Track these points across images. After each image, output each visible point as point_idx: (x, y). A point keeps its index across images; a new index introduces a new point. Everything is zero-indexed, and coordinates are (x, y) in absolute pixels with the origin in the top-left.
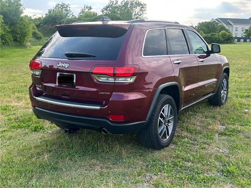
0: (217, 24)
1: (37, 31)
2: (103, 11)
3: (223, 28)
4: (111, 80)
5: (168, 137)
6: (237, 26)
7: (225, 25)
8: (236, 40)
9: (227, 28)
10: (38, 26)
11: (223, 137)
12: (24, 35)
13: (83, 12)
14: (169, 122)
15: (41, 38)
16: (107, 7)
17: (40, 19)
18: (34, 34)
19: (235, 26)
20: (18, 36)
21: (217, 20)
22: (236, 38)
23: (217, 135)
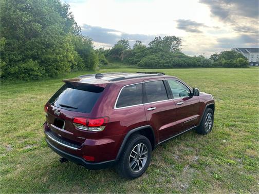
0: (236, 52)
1: (105, 59)
2: (150, 44)
3: (241, 56)
4: (86, 129)
5: (141, 169)
6: (253, 54)
7: (243, 53)
8: (252, 64)
9: (244, 55)
10: (106, 56)
11: (192, 170)
12: (93, 64)
13: (136, 45)
14: (143, 156)
15: (107, 64)
16: (153, 42)
17: (108, 50)
18: (103, 62)
19: (251, 54)
20: (89, 64)
21: (236, 49)
22: (252, 63)
23: (187, 167)
